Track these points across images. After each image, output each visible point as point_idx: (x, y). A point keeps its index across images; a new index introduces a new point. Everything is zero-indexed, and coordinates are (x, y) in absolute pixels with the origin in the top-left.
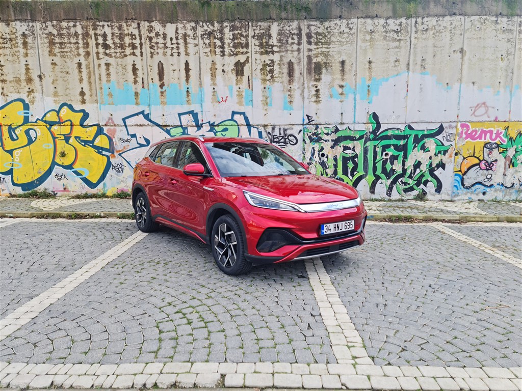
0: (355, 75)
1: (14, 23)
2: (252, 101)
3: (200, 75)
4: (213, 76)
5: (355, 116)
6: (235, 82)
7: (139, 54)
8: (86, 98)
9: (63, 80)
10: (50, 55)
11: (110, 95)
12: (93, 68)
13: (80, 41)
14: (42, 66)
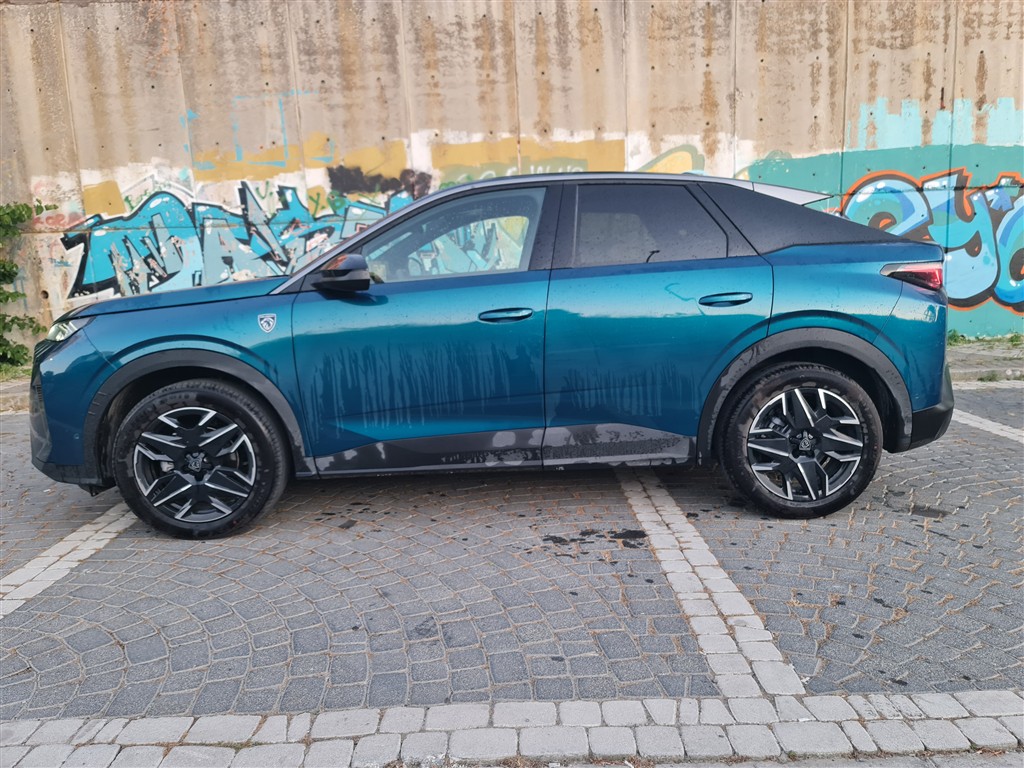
7: (940, 38)
8: (822, 136)
9: (779, 102)
10: (757, 51)
11: (872, 128)
12: (843, 73)
13: (824, 17)
14: (738, 74)
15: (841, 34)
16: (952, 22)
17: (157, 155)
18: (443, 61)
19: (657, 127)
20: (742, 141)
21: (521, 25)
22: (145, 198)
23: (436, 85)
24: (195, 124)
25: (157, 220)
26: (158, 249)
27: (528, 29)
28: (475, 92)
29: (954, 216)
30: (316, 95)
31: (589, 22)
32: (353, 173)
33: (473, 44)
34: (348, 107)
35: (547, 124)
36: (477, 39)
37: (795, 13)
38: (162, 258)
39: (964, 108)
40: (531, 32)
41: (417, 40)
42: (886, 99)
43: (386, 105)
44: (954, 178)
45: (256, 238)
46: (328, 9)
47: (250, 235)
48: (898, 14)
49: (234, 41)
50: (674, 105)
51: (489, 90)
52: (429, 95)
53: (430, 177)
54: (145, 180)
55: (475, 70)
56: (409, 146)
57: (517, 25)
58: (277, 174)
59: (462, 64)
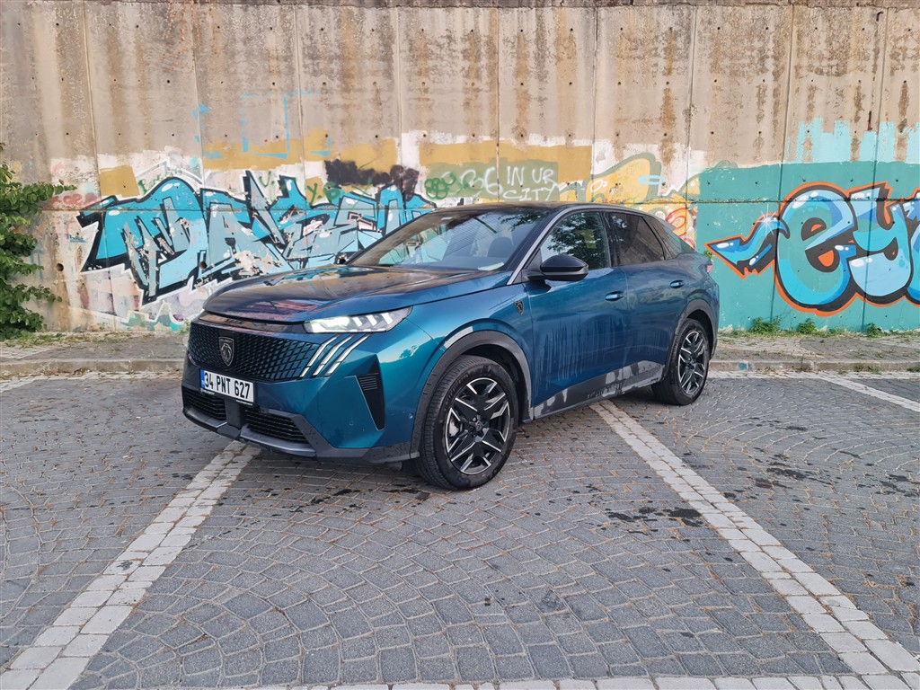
1: (655, 10)
7: (870, 68)
8: (765, 150)
9: (729, 118)
10: (711, 72)
11: (809, 144)
12: (785, 95)
13: (771, 45)
14: (694, 92)
15: (785, 61)
16: (881, 55)
17: (171, 144)
18: (433, 70)
19: (620, 136)
20: (695, 152)
21: (504, 40)
22: (158, 183)
23: (426, 91)
24: (206, 117)
25: (168, 203)
26: (168, 230)
27: (510, 44)
28: (461, 98)
29: (875, 224)
30: (318, 95)
31: (565, 40)
32: (348, 167)
33: (461, 56)
34: (346, 107)
35: (524, 130)
36: (464, 51)
37: (746, 40)
38: (171, 238)
39: (888, 130)
40: (513, 47)
41: (411, 50)
42: (822, 119)
43: (380, 107)
44: (877, 190)
45: (257, 222)
46: (332, 18)
47: (252, 219)
48: (835, 45)
49: (245, 43)
50: (637, 117)
51: (474, 97)
52: (419, 99)
53: (417, 173)
54: (158, 166)
55: (461, 79)
56: (399, 145)
57: (501, 41)
58: (279, 165)
59: (450, 73)
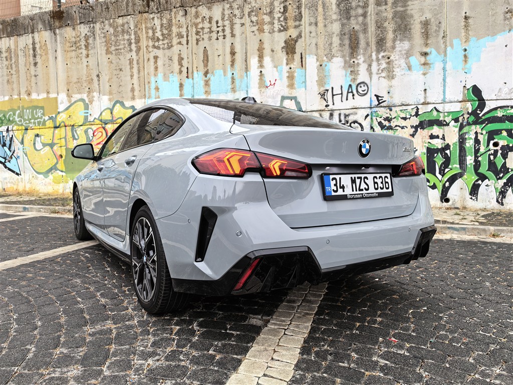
0: (444, 37)
1: (79, 26)
2: (305, 82)
3: (246, 57)
4: (261, 57)
5: (444, 92)
6: (285, 61)
7: (185, 42)
8: (136, 93)
9: (117, 77)
10: (106, 54)
11: (157, 88)
12: (143, 63)
13: (133, 37)
14: (100, 65)
15: (141, 44)
16: (190, 34)
19: (70, 91)
20: (103, 96)
28: (6, 79)
31: (43, 46)
35: (30, 91)
36: (6, 57)
40: (24, 52)
42: (162, 74)
48: (165, 32)
50: (75, 80)
51: (10, 78)
55: (5, 70)
57: (19, 50)
